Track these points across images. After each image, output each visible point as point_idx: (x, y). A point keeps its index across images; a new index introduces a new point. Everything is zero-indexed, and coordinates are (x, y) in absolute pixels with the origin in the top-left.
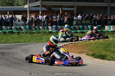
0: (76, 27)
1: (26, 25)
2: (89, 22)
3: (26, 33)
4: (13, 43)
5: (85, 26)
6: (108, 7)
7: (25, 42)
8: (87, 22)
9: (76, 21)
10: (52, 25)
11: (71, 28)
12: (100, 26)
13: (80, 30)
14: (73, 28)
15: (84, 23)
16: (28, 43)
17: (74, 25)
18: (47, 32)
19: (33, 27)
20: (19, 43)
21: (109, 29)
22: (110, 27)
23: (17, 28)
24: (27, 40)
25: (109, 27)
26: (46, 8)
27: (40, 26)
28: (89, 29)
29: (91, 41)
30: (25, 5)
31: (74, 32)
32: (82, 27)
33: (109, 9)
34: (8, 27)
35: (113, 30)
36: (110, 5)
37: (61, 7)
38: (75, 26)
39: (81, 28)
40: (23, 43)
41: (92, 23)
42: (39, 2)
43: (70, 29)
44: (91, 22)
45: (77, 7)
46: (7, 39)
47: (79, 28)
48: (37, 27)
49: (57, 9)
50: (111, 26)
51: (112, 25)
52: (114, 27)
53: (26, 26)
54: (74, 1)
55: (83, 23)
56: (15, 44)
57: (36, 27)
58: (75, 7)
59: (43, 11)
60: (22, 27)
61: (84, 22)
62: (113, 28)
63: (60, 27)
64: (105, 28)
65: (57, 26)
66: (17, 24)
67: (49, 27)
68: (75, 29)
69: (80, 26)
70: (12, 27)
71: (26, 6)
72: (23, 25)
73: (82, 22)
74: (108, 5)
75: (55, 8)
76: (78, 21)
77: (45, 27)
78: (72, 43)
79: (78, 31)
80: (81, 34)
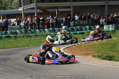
0: (74, 28)
1: (22, 28)
2: (86, 22)
3: (23, 37)
4: (11, 48)
5: (83, 27)
6: (105, 5)
7: (23, 47)
8: (84, 22)
9: (73, 22)
11: (69, 29)
13: (78, 31)
16: (27, 47)
17: (72, 26)
18: (45, 35)
19: (30, 30)
20: (18, 47)
21: (108, 28)
22: (109, 26)
23: (12, 32)
24: (25, 44)
25: (107, 27)
26: (41, 10)
27: (36, 29)
28: (88, 29)
29: (94, 41)
30: (19, 8)
31: (73, 34)
33: (106, 7)
34: (3, 32)
36: (107, 3)
37: (57, 8)
39: (79, 29)
40: (22, 48)
41: (90, 23)
42: (34, 4)
44: (88, 22)
45: (74, 7)
46: (4, 44)
47: (76, 29)
48: (34, 30)
49: (53, 10)
50: (110, 26)
52: (113, 26)
53: (22, 30)
54: (70, 2)
56: (13, 49)
57: (32, 30)
58: (71, 7)
59: (38, 14)
60: (18, 31)
61: (81, 22)
62: (113, 27)
63: (57, 29)
66: (12, 28)
67: (45, 30)
68: (73, 30)
69: (78, 27)
70: (7, 32)
71: (21, 9)
72: (19, 29)
73: (79, 23)
74: (105, 3)
75: (51, 10)
76: (76, 22)
77: (41, 30)
78: (75, 45)
79: (78, 32)
80: (81, 35)
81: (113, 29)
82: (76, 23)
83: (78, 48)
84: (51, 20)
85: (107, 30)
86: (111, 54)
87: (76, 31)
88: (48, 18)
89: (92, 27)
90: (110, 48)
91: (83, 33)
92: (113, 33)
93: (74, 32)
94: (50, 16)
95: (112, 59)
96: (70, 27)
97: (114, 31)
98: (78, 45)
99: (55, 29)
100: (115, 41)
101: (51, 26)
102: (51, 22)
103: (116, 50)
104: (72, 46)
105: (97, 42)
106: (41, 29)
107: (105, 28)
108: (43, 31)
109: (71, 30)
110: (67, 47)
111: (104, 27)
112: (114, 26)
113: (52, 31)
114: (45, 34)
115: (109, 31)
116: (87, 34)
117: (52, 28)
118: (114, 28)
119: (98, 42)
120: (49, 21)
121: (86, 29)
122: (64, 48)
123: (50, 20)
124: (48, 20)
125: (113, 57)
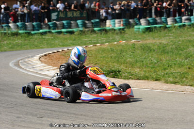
0: (58, 23)
2: (78, 14)
5: (72, 22)
8: (75, 14)
9: (56, 14)
10: (15, 21)
11: (49, 25)
12: (98, 20)
13: (63, 28)
14: (51, 25)
15: (71, 17)
17: (54, 20)
18: (9, 34)
21: (113, 25)
22: (114, 21)
25: (112, 23)
28: (80, 26)
29: (90, 46)
31: (56, 33)
32: (67, 23)
35: (120, 26)
38: (54, 22)
39: (65, 24)
41: (85, 16)
43: (48, 27)
44: (81, 14)
47: (62, 25)
50: (117, 21)
51: (118, 19)
52: (120, 21)
55: (68, 16)
61: (70, 14)
62: (120, 23)
63: (29, 25)
64: (106, 25)
65: (24, 22)
67: (10, 25)
68: (55, 26)
69: (64, 22)
73: (66, 14)
76: (60, 13)
77: (3, 25)
78: (58, 52)
79: (63, 30)
80: (68, 35)
81: (121, 27)
82: (61, 15)
83: (62, 57)
84: (19, 10)
85: (111, 28)
86: (116, 67)
87: (61, 28)
88: (15, 6)
89: (87, 22)
90: (115, 58)
91: (72, 33)
92: (121, 33)
93: (57, 31)
94: (18, 3)
95: (117, 76)
96: (50, 22)
97: (123, 29)
98: (63, 52)
99: (27, 24)
100: (123, 46)
101: (19, 18)
102: (19, 12)
103: (125, 60)
104: (54, 53)
105: (94, 48)
106: (3, 23)
107: (109, 24)
108: (6, 26)
109: (53, 27)
110: (46, 55)
111: (106, 22)
112: (123, 21)
113: (21, 27)
114: (9, 32)
115: (115, 30)
116: (78, 34)
117: (21, 22)
118: (123, 25)
119: (96, 47)
120: (16, 10)
121: (77, 26)
122: (39, 55)
123: (18, 8)
124: (16, 8)
125: (119, 73)
